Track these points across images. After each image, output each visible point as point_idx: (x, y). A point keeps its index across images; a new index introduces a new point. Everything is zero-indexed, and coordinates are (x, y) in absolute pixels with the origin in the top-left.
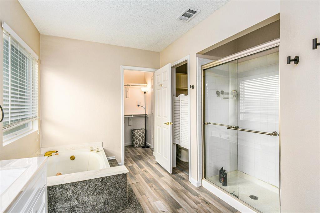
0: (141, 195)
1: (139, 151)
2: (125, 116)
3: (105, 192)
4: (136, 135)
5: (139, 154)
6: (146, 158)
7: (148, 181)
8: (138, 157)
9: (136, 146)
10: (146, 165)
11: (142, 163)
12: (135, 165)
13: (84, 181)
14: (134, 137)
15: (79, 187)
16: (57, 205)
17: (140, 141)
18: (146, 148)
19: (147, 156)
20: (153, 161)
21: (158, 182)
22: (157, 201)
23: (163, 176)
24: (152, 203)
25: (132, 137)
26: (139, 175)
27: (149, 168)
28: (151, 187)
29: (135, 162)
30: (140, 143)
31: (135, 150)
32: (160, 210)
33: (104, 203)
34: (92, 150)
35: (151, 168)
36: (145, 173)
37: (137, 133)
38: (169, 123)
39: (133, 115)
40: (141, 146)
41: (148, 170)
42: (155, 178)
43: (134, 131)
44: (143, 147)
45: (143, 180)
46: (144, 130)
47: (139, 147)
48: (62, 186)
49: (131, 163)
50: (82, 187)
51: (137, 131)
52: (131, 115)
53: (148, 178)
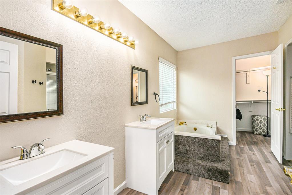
0: (239, 167)
1: (258, 138)
2: (236, 102)
3: (204, 148)
4: (257, 122)
5: (256, 141)
6: (261, 145)
7: (251, 161)
8: (253, 142)
9: (256, 133)
10: (258, 151)
11: (254, 148)
12: (246, 148)
13: (193, 137)
14: (254, 123)
15: (190, 140)
16: (180, 146)
17: (260, 129)
18: (268, 137)
19: (263, 144)
20: (267, 149)
21: (261, 165)
22: (251, 174)
23: (270, 163)
24: (245, 174)
25: (252, 124)
26: (246, 155)
27: (259, 153)
28: (252, 166)
29: (247, 145)
30: (261, 131)
31: (253, 137)
32: (249, 180)
33: (204, 155)
34: (208, 126)
35: (261, 153)
36: (252, 155)
37: (257, 120)
38: (280, 109)
39: (253, 101)
40: (262, 134)
41: (257, 154)
42: (260, 161)
43: (254, 118)
44: (264, 136)
45: (247, 159)
46: (266, 117)
47: (260, 134)
48: (182, 137)
49: (243, 145)
50: (192, 140)
51: (258, 118)
52: (251, 101)
53: (253, 159)
